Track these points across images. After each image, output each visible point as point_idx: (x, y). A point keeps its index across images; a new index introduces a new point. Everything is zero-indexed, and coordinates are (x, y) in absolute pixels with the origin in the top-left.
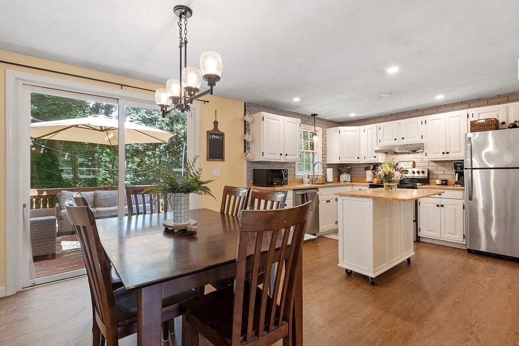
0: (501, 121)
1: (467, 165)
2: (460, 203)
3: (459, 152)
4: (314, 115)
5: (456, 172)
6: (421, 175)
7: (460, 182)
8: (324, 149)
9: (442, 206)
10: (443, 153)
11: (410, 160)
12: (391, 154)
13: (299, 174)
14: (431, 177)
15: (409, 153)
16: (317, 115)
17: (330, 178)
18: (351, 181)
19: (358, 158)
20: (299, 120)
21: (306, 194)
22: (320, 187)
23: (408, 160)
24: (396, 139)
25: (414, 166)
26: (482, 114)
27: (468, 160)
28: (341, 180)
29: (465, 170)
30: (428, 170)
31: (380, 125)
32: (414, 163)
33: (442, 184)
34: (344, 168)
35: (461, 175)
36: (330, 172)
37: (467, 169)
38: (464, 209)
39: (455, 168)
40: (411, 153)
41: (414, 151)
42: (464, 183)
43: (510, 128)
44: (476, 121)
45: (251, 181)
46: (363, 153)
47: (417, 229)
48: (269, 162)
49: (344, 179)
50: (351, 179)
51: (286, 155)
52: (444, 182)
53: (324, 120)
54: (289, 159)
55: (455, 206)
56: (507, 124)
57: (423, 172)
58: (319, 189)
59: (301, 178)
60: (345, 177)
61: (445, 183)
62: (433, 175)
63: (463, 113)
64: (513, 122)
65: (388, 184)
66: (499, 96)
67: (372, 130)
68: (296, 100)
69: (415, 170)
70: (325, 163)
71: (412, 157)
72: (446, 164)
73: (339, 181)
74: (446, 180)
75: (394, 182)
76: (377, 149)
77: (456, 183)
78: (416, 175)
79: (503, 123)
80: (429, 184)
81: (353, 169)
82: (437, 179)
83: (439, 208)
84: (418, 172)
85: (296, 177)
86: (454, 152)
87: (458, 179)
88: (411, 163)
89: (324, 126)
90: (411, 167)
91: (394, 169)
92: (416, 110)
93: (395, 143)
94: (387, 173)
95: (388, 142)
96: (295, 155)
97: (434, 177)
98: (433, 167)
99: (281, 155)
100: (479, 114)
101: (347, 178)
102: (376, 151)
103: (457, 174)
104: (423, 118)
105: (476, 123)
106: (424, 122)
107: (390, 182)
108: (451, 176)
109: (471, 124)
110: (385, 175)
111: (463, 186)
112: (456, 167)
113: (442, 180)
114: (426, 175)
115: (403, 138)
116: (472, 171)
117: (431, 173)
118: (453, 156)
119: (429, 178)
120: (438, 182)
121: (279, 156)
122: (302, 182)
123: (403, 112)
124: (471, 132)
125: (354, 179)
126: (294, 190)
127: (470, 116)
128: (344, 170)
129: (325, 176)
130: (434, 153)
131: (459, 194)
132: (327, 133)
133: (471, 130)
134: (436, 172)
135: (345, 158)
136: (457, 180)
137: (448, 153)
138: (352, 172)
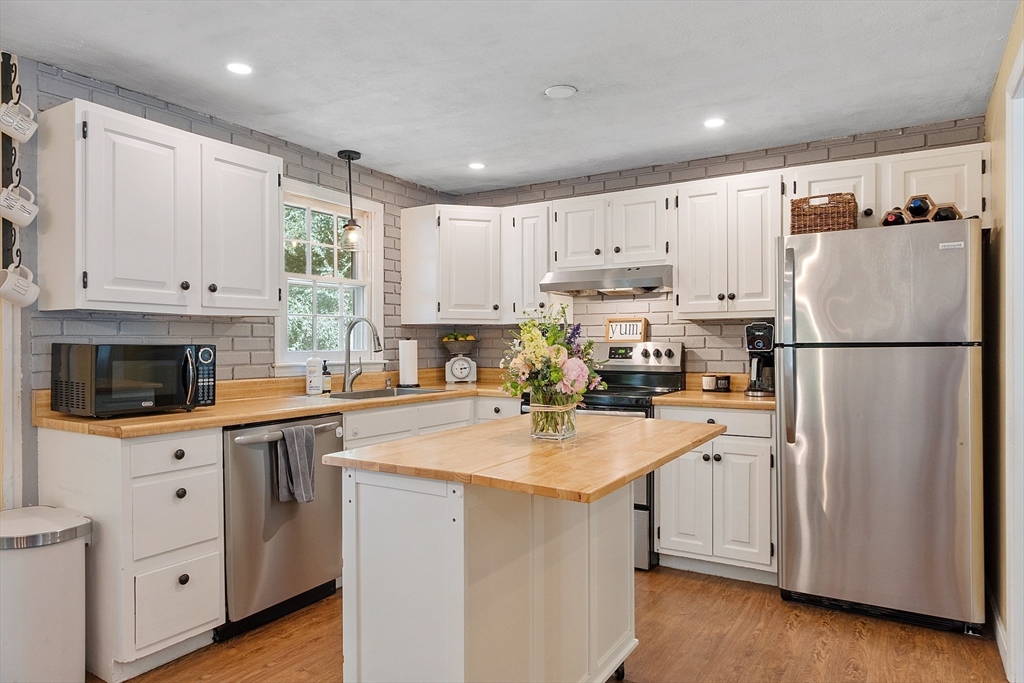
0: (862, 208)
1: (782, 334)
2: (764, 448)
3: (760, 295)
4: (349, 155)
5: (752, 355)
6: (665, 361)
7: (764, 384)
8: (393, 276)
9: (718, 458)
10: (721, 298)
11: (638, 317)
12: (591, 297)
13: (290, 359)
14: (689, 367)
15: (634, 297)
16: (357, 155)
17: (409, 374)
18: (479, 381)
19: (496, 308)
20: (275, 163)
21: (283, 439)
22: (351, 409)
23: (631, 317)
24: (598, 252)
25: (647, 337)
26: (818, 181)
27: (786, 318)
28: (449, 377)
29: (777, 349)
30: (683, 347)
31: (557, 205)
32: (647, 325)
33: (717, 390)
34: (456, 339)
35: (767, 362)
36: (408, 350)
37: (782, 345)
38: (772, 466)
39: (751, 342)
40: (640, 297)
41: (648, 290)
42: (773, 386)
43: (886, 223)
44: (805, 200)
45: (45, 397)
46: (510, 295)
47: (652, 532)
48: (144, 315)
49: (455, 372)
50: (478, 373)
51: (213, 289)
52: (722, 383)
53: (391, 178)
54: (224, 304)
55: (749, 460)
56: (881, 214)
57: (670, 354)
58: (348, 418)
59: (297, 373)
60: (460, 367)
61: (724, 385)
62: (694, 361)
63: (771, 177)
64: (890, 210)
65: (544, 409)
66: (855, 137)
67: (534, 221)
68: (240, 69)
69: (651, 347)
70: (392, 321)
71: (640, 307)
72: (727, 330)
73: (442, 380)
74: (727, 378)
75: (568, 398)
76: (548, 279)
77: (752, 387)
78: (653, 361)
79: (868, 213)
80: (684, 388)
81: (485, 344)
82: (703, 373)
83: (708, 465)
84: (658, 354)
85: (277, 373)
86: (748, 295)
87: (758, 375)
88: (640, 326)
89: (390, 199)
90: (639, 337)
91: (564, 351)
92: (654, 167)
93: (598, 263)
94: (539, 366)
95: (580, 261)
96: (259, 292)
97: (699, 367)
98: (695, 338)
99: (185, 286)
100: (810, 183)
101: (465, 372)
102: (545, 288)
103: (755, 361)
104: (669, 190)
105: (806, 207)
106: (672, 203)
107: (550, 400)
108: (738, 363)
109: (793, 210)
110: (534, 375)
111: (772, 394)
112: (751, 340)
113: (718, 379)
114: (677, 361)
115: (618, 250)
116: (794, 353)
117: (689, 357)
118: (747, 307)
119: (684, 372)
120: (707, 382)
121: (176, 290)
122: (301, 388)
123: (620, 172)
124: (793, 233)
125: (487, 374)
126: (225, 429)
127: (789, 188)
128: (457, 345)
129: (392, 367)
130: (698, 297)
131: (760, 422)
132: (403, 223)
133: (793, 227)
134: (702, 354)
135: (457, 306)
136: (754, 378)
137: (732, 297)
138: (483, 353)
